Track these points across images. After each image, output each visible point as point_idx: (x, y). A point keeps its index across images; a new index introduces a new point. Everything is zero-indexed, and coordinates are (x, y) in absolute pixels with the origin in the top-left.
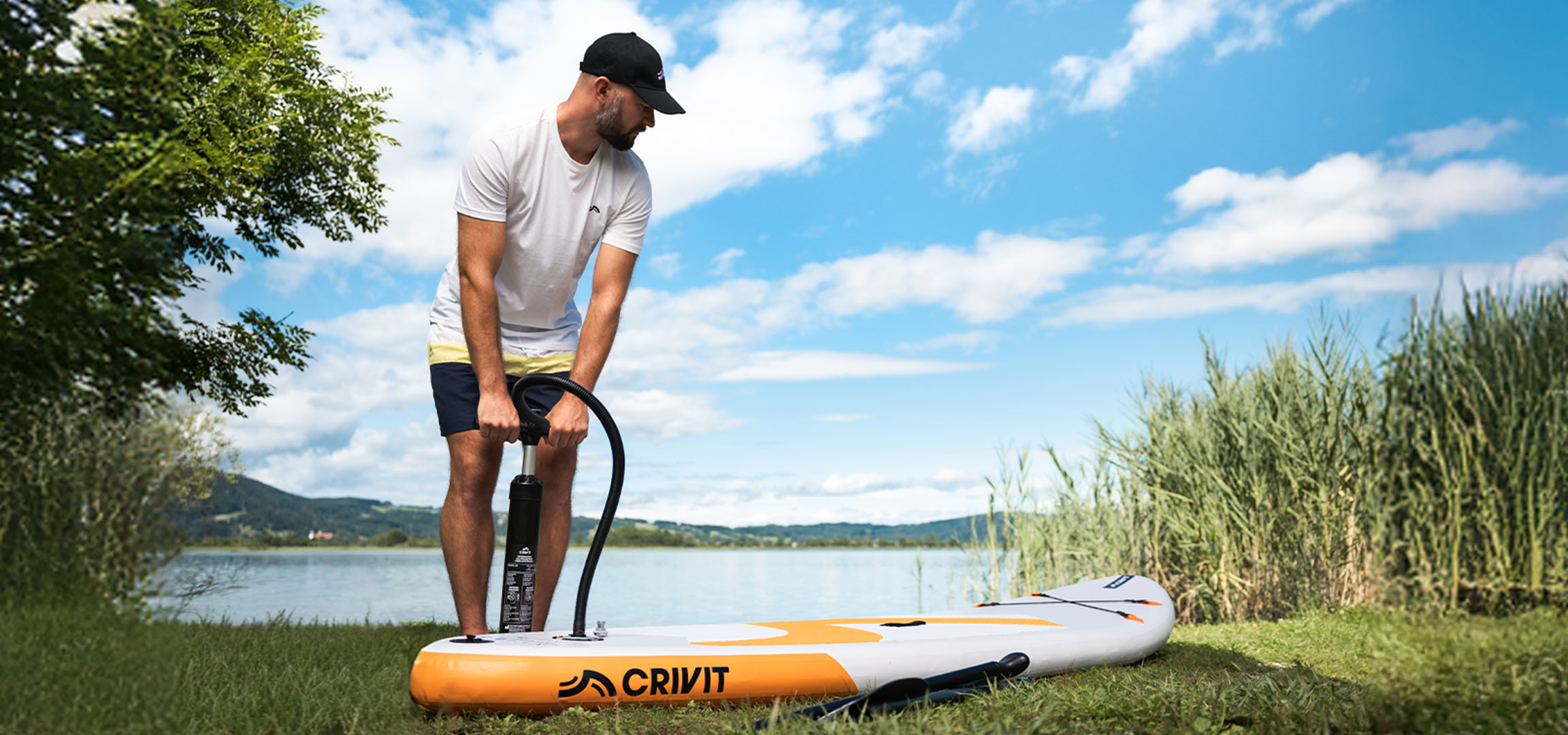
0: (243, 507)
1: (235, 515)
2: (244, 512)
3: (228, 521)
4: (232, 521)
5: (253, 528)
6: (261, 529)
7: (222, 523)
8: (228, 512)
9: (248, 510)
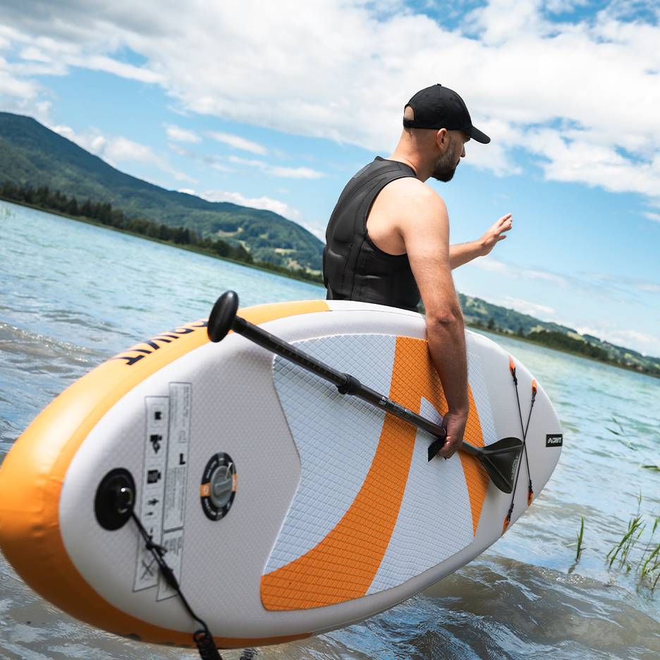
0: (295, 247)
1: (288, 251)
2: (294, 251)
3: (283, 254)
4: (286, 256)
5: (298, 263)
6: (302, 265)
7: (279, 254)
8: (285, 248)
9: (298, 249)
